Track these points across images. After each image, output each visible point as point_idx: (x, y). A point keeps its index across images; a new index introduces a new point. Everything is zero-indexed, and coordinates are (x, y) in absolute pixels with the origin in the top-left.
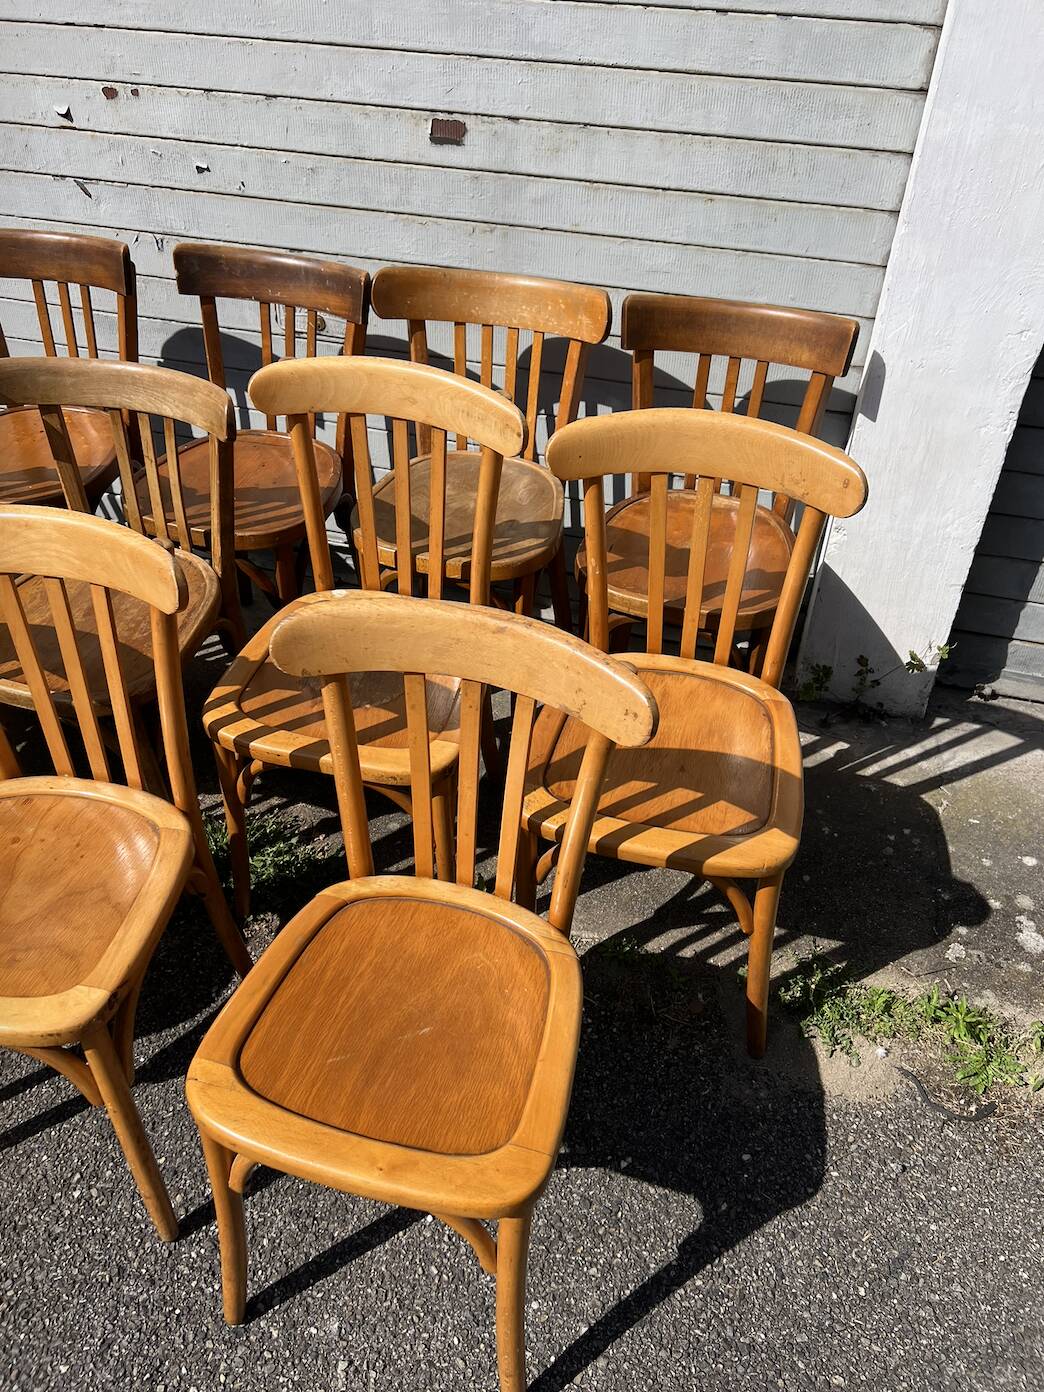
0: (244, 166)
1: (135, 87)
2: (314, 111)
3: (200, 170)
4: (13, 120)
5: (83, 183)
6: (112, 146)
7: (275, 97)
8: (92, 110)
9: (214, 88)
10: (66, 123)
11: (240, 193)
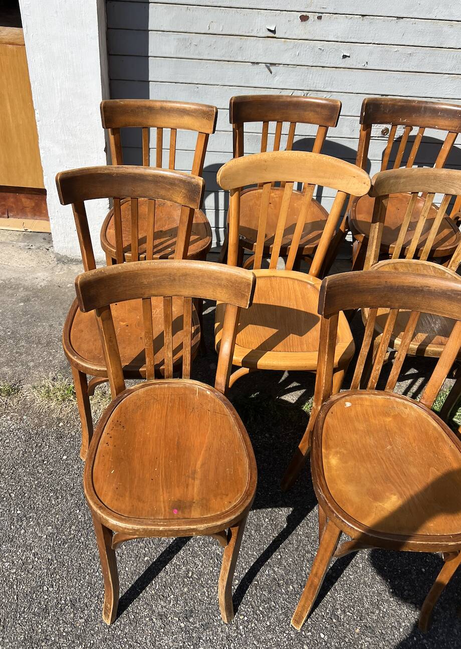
0: (371, 53)
1: (320, 15)
2: (421, 25)
3: (345, 57)
4: (237, 34)
5: (270, 65)
6: (295, 46)
7: (402, 18)
8: (290, 26)
9: (367, 14)
10: (271, 34)
11: (364, 68)
